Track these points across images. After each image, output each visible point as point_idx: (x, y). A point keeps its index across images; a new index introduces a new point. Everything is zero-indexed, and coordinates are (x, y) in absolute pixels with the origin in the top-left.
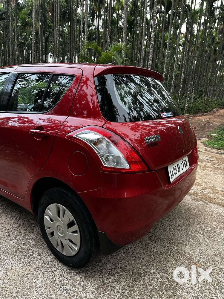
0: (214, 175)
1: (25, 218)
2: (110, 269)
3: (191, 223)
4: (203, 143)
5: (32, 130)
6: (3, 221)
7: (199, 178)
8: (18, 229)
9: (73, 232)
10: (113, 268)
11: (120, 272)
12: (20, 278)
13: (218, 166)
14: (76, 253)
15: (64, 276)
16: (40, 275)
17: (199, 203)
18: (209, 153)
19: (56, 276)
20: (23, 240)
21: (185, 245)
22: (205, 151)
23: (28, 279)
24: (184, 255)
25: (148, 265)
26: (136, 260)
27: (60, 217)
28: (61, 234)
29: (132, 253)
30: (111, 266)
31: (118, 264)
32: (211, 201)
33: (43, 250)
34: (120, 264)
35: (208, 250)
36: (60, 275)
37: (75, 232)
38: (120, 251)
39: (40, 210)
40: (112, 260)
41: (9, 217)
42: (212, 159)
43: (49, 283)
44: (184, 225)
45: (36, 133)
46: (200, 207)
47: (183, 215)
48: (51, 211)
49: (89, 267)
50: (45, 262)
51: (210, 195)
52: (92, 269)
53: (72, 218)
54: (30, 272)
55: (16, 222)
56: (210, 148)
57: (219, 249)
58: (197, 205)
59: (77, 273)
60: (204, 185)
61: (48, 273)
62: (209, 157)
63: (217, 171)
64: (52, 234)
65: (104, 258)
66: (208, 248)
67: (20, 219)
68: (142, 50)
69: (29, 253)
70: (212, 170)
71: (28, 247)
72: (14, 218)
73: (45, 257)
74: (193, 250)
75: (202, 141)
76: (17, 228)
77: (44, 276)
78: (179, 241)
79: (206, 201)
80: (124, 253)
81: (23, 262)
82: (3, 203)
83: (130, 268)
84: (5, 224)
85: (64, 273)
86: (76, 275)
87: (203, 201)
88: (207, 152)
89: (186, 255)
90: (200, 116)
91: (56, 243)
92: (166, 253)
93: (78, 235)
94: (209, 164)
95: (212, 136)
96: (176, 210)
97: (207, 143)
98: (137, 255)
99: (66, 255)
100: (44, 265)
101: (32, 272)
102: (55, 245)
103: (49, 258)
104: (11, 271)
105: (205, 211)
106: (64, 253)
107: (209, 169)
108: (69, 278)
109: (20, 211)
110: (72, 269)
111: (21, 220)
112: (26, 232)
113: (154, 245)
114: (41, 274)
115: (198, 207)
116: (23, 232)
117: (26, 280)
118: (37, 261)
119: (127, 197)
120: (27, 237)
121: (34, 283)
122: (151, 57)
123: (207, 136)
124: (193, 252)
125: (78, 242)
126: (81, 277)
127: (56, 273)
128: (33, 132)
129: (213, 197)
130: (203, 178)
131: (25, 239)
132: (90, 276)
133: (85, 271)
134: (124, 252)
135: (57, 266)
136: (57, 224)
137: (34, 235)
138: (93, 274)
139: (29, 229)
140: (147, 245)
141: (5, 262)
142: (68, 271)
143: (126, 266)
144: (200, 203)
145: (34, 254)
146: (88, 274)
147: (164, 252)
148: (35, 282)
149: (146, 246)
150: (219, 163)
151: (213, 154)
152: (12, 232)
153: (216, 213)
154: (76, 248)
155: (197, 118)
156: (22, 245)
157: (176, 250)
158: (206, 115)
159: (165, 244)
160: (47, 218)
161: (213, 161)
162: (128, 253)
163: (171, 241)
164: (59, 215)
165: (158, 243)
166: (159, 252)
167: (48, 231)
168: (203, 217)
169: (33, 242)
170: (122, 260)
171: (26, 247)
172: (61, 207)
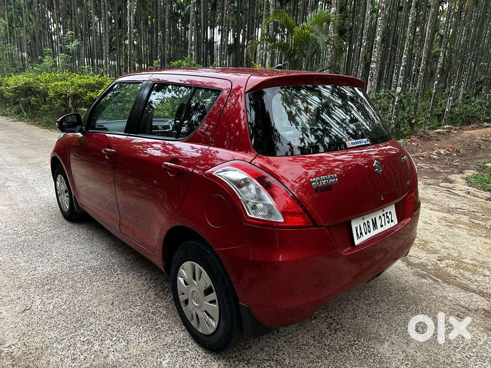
0: (469, 237)
1: (157, 279)
2: (260, 360)
3: (402, 311)
4: (466, 179)
5: (166, 163)
6: (130, 280)
7: (438, 240)
8: (148, 293)
9: (210, 302)
10: (265, 360)
11: (274, 365)
12: (142, 355)
13: (480, 222)
14: (214, 330)
15: (197, 359)
16: (168, 355)
17: (424, 280)
18: (472, 197)
19: (188, 358)
20: (151, 307)
21: (382, 342)
22: (465, 195)
23: (153, 357)
24: (376, 356)
25: (316, 362)
26: (300, 353)
27: (195, 280)
28: (196, 303)
29: (297, 344)
30: (263, 356)
31: (274, 354)
32: (447, 279)
33: (176, 323)
34: (275, 356)
35: (419, 354)
36: (193, 358)
37: (213, 302)
38: (279, 338)
39: (173, 269)
40: (266, 349)
41: (138, 276)
42: (472, 210)
43: (178, 365)
44: (388, 313)
45: (170, 167)
46: (424, 288)
47: (390, 298)
48: (185, 271)
49: (232, 353)
50: (176, 339)
51: (450, 270)
52: (236, 357)
53: (209, 283)
54: (155, 349)
55: (145, 283)
56: (478, 189)
57: (437, 354)
58: (421, 285)
59: (215, 358)
60: (444, 252)
61: (178, 353)
62: (470, 206)
63: (476, 230)
64: (186, 302)
65: (255, 344)
66: (418, 351)
67: (151, 280)
68: (366, 17)
69: (157, 325)
70: (466, 228)
71: (157, 317)
72: (144, 278)
73: (176, 332)
74: (393, 350)
75: (465, 176)
76: (147, 291)
77: (172, 356)
78: (373, 335)
79: (438, 279)
80: (285, 342)
81: (149, 336)
82: (132, 256)
83: (289, 363)
84: (132, 285)
85: (199, 356)
86: (214, 361)
87: (432, 279)
88: (468, 196)
89: (379, 355)
90: (473, 129)
91: (190, 315)
92: (348, 350)
93: (216, 306)
94: (465, 217)
95: (487, 167)
96: (381, 288)
97: (473, 180)
98: (304, 346)
99: (201, 332)
100: (174, 343)
101: (158, 349)
102: (189, 318)
103: (182, 334)
104: (133, 344)
105: (432, 294)
106: (200, 330)
107: (462, 226)
108: (203, 364)
109: (152, 269)
110: (209, 353)
111: (153, 281)
112: (157, 298)
113: (333, 337)
114: (170, 354)
115: (421, 287)
116: (153, 297)
117: (150, 359)
118: (166, 336)
119: (283, 260)
120: (157, 304)
121: (159, 363)
122: (379, 29)
123: (477, 167)
124: (392, 354)
125: (216, 316)
126: (220, 365)
127: (188, 355)
128: (166, 165)
129: (453, 273)
130: (446, 241)
131: (155, 307)
132: (231, 365)
133: (226, 357)
134: (286, 340)
135: (190, 346)
136: (193, 289)
137: (167, 303)
138: (237, 363)
139: (161, 294)
140: (322, 334)
141: (127, 333)
142: (204, 354)
143: (285, 359)
144: (426, 281)
145: (163, 326)
146: (229, 362)
147: (345, 348)
148: (161, 362)
149: (319, 336)
150: (484, 217)
151: (480, 200)
152: (140, 295)
153: (450, 300)
154: (214, 324)
155: (468, 132)
156: (150, 314)
157: (365, 347)
158: (488, 127)
159: (350, 336)
160: (181, 280)
161: (474, 212)
162: (291, 342)
163: (361, 333)
164: (194, 278)
165: (340, 334)
166: (338, 347)
167: (182, 298)
168: (424, 304)
169: (165, 312)
170: (280, 351)
171: (155, 317)
172: (197, 266)
